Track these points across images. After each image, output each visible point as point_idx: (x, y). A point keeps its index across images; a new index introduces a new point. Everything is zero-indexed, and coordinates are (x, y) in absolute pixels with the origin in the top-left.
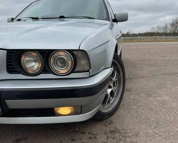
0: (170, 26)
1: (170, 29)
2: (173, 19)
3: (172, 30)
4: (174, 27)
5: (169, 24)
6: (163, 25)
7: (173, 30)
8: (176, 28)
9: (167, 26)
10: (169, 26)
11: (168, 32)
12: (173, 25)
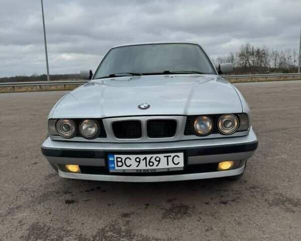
0: (238, 58)
1: (238, 62)
2: (242, 46)
3: (241, 64)
4: (243, 59)
5: (236, 54)
6: (227, 56)
7: (243, 63)
8: (248, 60)
9: (233, 57)
10: (236, 58)
11: (236, 66)
12: (242, 55)
